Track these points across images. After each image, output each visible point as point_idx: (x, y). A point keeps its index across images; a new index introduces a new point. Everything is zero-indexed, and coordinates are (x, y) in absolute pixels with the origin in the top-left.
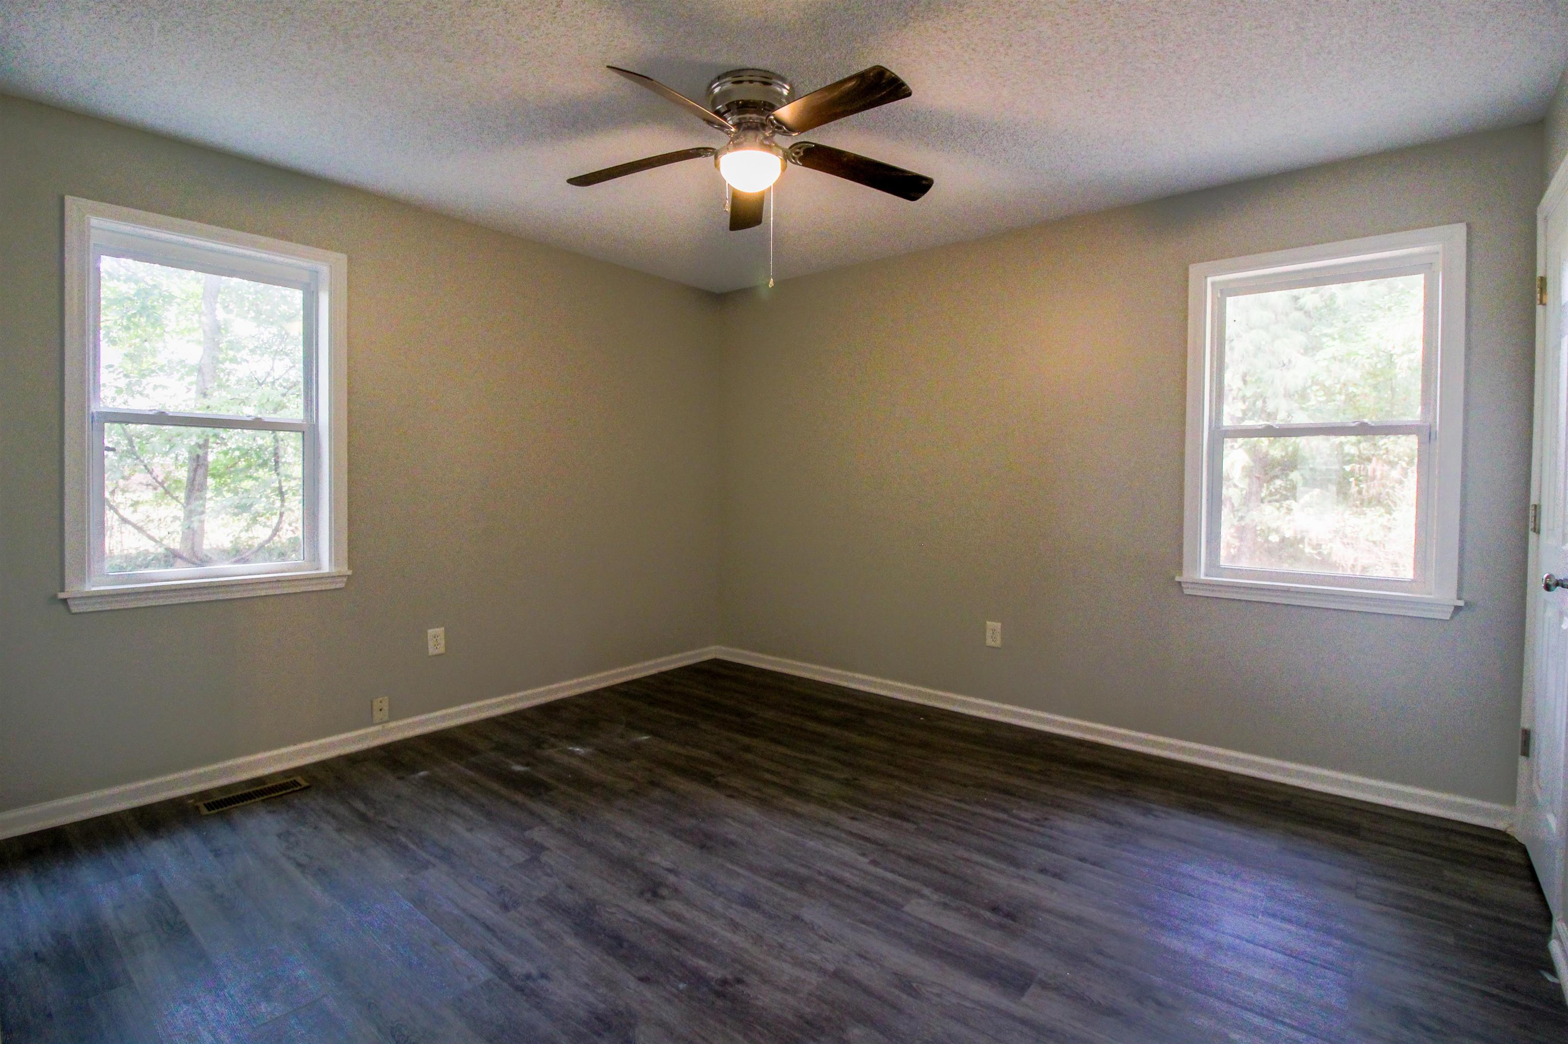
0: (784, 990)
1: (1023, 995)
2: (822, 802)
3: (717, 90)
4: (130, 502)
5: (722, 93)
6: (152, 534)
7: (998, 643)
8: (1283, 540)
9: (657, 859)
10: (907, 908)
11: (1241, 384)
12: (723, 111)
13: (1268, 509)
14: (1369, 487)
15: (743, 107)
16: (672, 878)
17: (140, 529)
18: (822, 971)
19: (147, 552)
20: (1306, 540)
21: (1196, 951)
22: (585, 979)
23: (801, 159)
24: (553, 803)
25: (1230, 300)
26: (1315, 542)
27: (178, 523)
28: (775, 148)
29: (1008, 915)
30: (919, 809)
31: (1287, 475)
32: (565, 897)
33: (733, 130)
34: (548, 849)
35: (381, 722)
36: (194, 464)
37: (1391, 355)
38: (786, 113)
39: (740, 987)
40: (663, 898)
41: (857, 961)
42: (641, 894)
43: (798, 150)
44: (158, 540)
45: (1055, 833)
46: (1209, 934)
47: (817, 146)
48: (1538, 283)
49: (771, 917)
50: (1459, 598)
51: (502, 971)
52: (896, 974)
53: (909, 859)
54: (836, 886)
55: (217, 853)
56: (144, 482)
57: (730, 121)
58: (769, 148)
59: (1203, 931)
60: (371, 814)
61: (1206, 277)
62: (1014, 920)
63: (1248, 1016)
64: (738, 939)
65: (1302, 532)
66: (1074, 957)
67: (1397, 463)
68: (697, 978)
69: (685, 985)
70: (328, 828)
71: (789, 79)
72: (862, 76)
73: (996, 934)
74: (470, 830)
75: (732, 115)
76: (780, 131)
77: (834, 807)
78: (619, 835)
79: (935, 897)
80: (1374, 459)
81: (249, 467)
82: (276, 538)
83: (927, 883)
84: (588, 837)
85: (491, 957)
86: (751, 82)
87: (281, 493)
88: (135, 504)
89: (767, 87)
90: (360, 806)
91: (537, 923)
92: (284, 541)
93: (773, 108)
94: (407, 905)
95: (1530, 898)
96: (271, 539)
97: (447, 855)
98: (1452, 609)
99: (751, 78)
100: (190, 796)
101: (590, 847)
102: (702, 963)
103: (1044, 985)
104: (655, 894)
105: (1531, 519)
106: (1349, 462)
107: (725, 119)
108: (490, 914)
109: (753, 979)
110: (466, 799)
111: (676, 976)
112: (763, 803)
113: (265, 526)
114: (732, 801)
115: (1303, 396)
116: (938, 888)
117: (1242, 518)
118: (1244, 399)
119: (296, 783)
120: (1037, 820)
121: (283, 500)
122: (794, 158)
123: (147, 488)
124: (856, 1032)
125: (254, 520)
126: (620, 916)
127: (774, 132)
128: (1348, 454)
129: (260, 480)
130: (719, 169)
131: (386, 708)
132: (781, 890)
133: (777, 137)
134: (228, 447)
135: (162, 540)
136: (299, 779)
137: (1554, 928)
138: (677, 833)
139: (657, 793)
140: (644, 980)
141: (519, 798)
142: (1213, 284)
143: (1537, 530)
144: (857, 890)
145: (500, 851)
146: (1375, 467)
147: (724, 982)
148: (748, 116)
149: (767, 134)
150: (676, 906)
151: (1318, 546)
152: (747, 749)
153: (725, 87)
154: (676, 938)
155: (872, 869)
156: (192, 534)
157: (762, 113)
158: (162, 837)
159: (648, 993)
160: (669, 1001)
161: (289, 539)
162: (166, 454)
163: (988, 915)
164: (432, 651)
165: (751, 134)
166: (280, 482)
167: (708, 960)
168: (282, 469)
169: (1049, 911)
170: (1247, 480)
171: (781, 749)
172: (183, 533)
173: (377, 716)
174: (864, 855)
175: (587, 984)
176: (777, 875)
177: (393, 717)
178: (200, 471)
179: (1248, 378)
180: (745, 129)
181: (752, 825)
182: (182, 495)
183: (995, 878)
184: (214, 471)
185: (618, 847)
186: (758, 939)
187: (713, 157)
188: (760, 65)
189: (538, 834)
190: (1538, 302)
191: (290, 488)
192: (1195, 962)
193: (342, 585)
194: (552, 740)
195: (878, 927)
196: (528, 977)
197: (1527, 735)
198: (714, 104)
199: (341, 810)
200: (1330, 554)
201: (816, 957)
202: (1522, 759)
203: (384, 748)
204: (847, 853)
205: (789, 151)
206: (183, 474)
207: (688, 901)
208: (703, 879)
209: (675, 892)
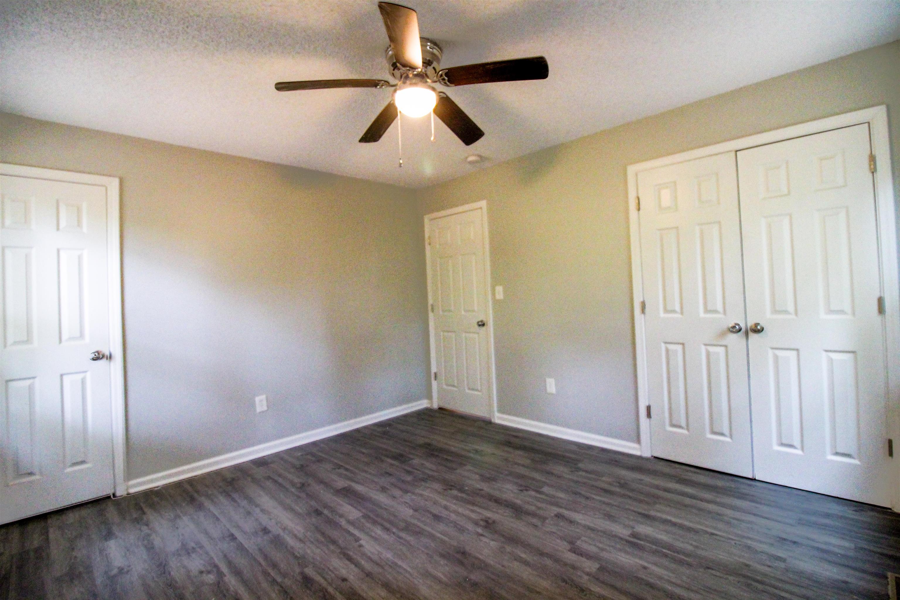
9: (492, 544)
10: (359, 515)
16: (480, 530)
18: (413, 493)
22: (504, 490)
34: (569, 552)
39: (445, 488)
40: (482, 520)
42: (494, 522)
49: (428, 511)
64: (445, 503)
68: (461, 490)
69: (465, 489)
101: (541, 553)
102: (459, 495)
104: (487, 522)
109: (440, 491)
111: (470, 491)
126: (500, 512)
132: (419, 524)
140: (482, 490)
145: (600, 549)
147: (451, 490)
150: (473, 516)
159: (479, 487)
160: (471, 485)
167: (457, 496)
176: (418, 533)
185: (522, 554)
186: (435, 503)
201: (414, 498)
207: (469, 519)
208: (462, 530)
209: (476, 523)
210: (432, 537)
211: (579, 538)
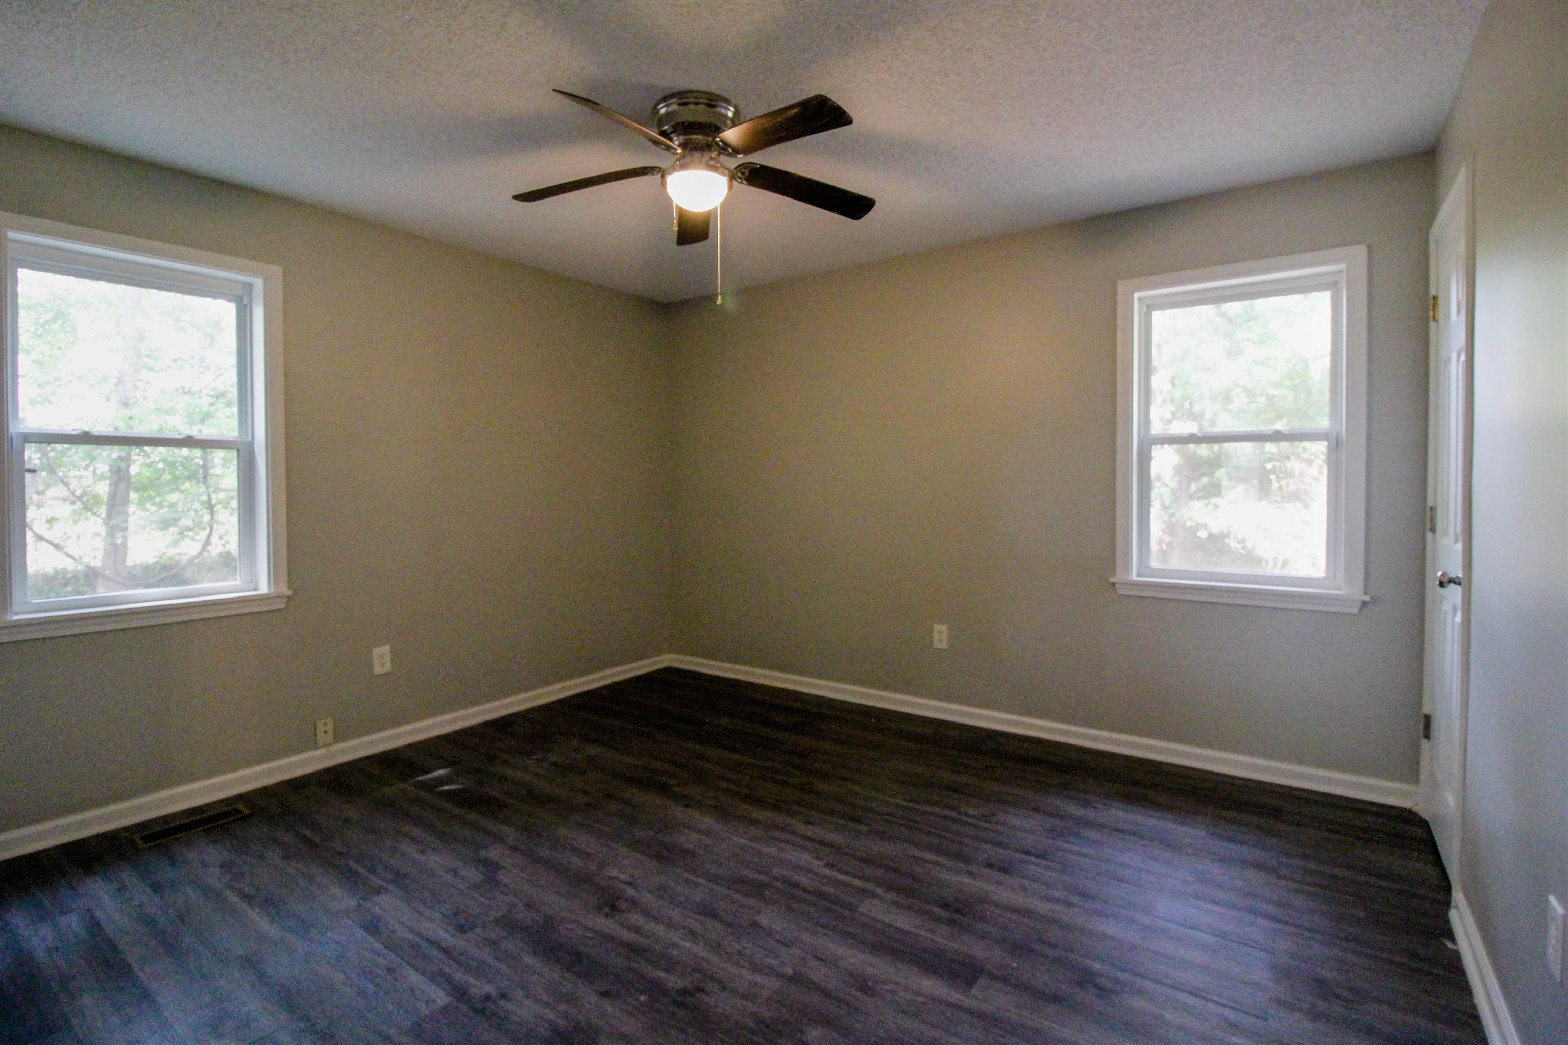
0: (745, 997)
1: (971, 988)
2: (776, 807)
3: (663, 111)
4: (44, 519)
5: (668, 114)
6: (70, 552)
7: (944, 646)
8: (1211, 535)
9: (615, 873)
10: (863, 908)
11: (1170, 387)
12: (669, 131)
13: (1196, 504)
14: (1288, 484)
15: (687, 128)
16: (631, 892)
17: (57, 547)
18: (780, 975)
19: (65, 571)
20: (1232, 536)
21: (1131, 935)
22: (545, 997)
23: (746, 179)
24: (506, 821)
25: (1156, 315)
26: (1240, 537)
27: (99, 539)
28: (722, 169)
29: (957, 911)
30: (871, 810)
31: (1213, 473)
32: (522, 915)
33: (679, 151)
34: (504, 868)
35: (327, 745)
36: (116, 478)
37: (1307, 360)
38: (731, 135)
39: (701, 996)
40: (621, 911)
41: (813, 964)
42: (600, 908)
43: (743, 171)
44: (77, 557)
45: (1001, 828)
46: (1146, 920)
47: (762, 167)
48: (1431, 302)
49: (729, 924)
50: (1365, 593)
51: (460, 993)
52: (851, 974)
53: (863, 860)
54: (794, 891)
55: (157, 888)
56: (61, 496)
57: (676, 141)
58: (714, 169)
59: (1137, 916)
60: (317, 839)
61: (1133, 293)
62: (963, 915)
63: (1181, 996)
64: (698, 949)
65: (1228, 527)
66: (1020, 949)
67: (1313, 461)
68: (656, 989)
69: (645, 997)
70: (274, 857)
71: (734, 101)
72: (804, 105)
73: (945, 929)
74: (423, 852)
75: (679, 135)
76: (726, 152)
77: (789, 813)
78: (574, 850)
79: (889, 896)
80: (1293, 458)
81: (176, 479)
82: (205, 554)
83: (879, 882)
84: (544, 853)
85: (448, 979)
86: (697, 104)
87: (210, 507)
88: (51, 521)
89: (713, 110)
90: (308, 833)
91: (493, 943)
92: (214, 555)
93: (718, 130)
94: (360, 933)
95: (1431, 871)
96: (200, 553)
97: (399, 879)
98: (1359, 604)
99: (697, 101)
100: (125, 829)
101: (548, 864)
102: (661, 974)
103: (994, 977)
104: (613, 908)
105: (1428, 520)
106: (1270, 460)
107: (671, 140)
108: (445, 937)
109: (712, 987)
110: (418, 821)
111: (637, 989)
112: (720, 812)
113: (193, 539)
114: (689, 811)
115: (1227, 398)
116: (889, 888)
117: (1172, 515)
118: (1173, 400)
119: (238, 812)
120: (984, 816)
121: (212, 514)
122: (739, 178)
123: (64, 503)
124: (814, 1033)
125: (182, 534)
126: (580, 931)
127: (719, 154)
128: (1270, 453)
129: (186, 493)
130: (665, 188)
131: (331, 732)
132: (739, 897)
133: (723, 158)
134: (152, 460)
135: (81, 558)
136: (240, 807)
137: (1453, 898)
138: (635, 844)
139: (614, 806)
140: (605, 994)
141: (472, 816)
142: (1140, 299)
143: (1433, 530)
144: (810, 893)
145: (455, 873)
146: (1294, 465)
147: (684, 992)
148: (694, 137)
149: (713, 155)
150: (636, 918)
151: (1242, 541)
152: (702, 757)
153: (671, 108)
154: (634, 950)
155: (827, 871)
156: (116, 551)
157: (708, 135)
158: (95, 873)
159: (608, 1007)
160: (630, 1014)
161: (221, 554)
162: (86, 468)
163: (937, 910)
164: (378, 670)
165: (697, 155)
166: (209, 496)
167: (667, 970)
168: (212, 481)
169: (997, 905)
170: (1177, 478)
171: (737, 757)
172: (105, 549)
173: (322, 738)
174: (818, 858)
175: (548, 1003)
176: (736, 882)
177: (337, 739)
178: (122, 485)
179: (1177, 381)
180: (691, 150)
181: (708, 833)
182: (103, 510)
183: (944, 875)
184: (137, 485)
185: (576, 862)
186: (717, 947)
187: (660, 175)
188: (704, 88)
189: (494, 853)
190: (1431, 319)
191: (220, 502)
192: (1133, 947)
193: (282, 606)
194: (505, 756)
195: (834, 930)
196: (488, 998)
197: (1427, 720)
198: (660, 123)
199: (289, 838)
200: (1253, 548)
201: (774, 962)
202: (1424, 742)
203: (328, 771)
204: (805, 858)
205: (735, 172)
206: (103, 489)
207: (646, 914)
208: (661, 891)
209: (634, 903)
210: (714, 879)
211: (476, 887)
